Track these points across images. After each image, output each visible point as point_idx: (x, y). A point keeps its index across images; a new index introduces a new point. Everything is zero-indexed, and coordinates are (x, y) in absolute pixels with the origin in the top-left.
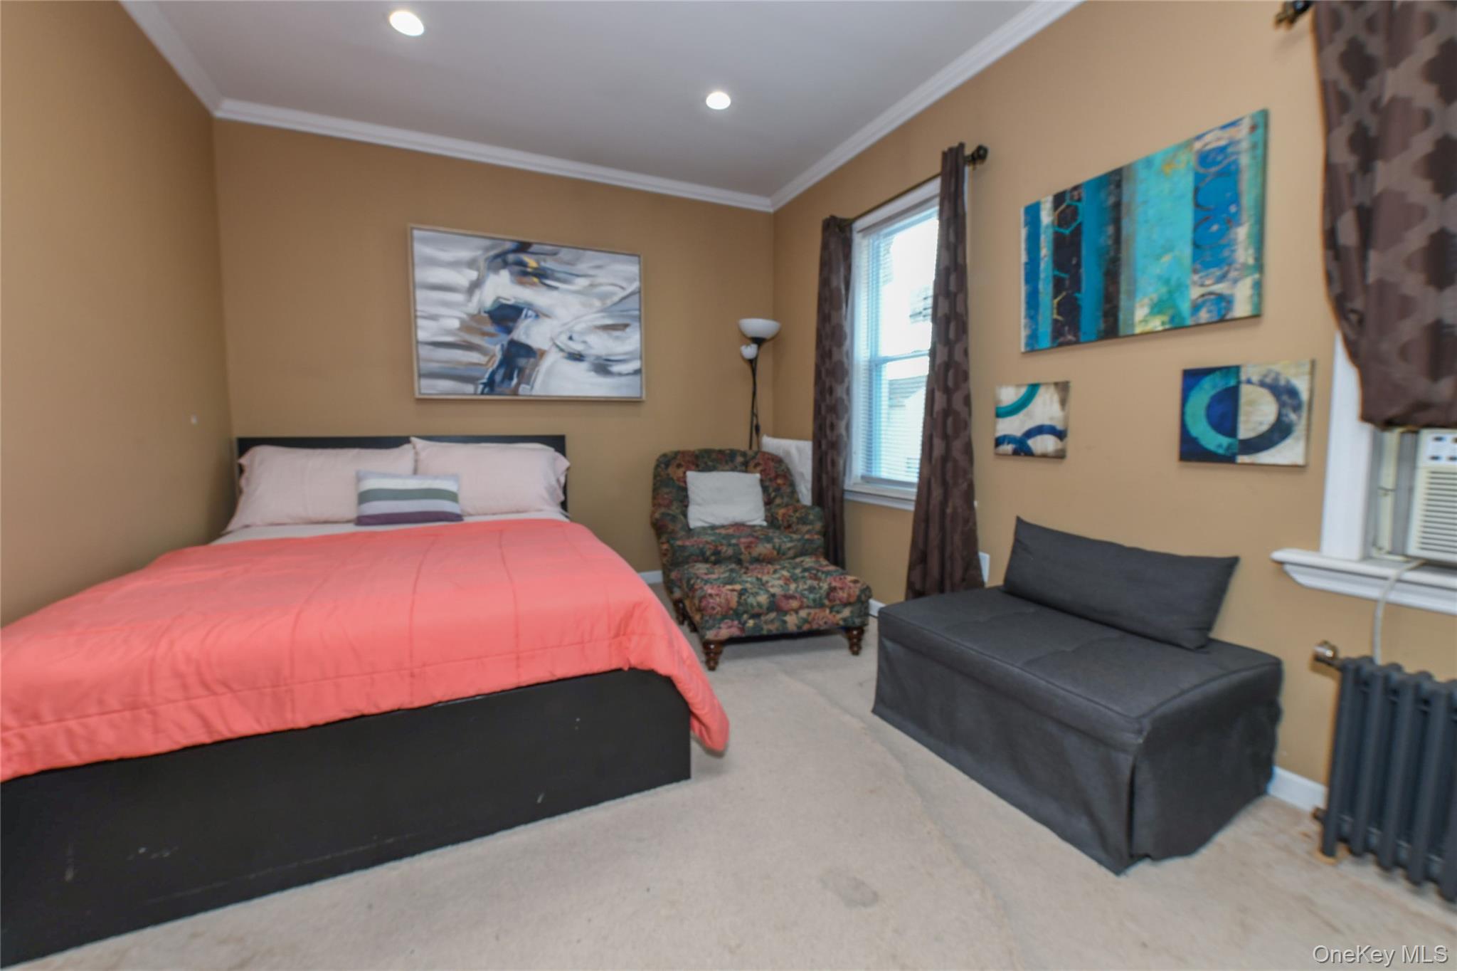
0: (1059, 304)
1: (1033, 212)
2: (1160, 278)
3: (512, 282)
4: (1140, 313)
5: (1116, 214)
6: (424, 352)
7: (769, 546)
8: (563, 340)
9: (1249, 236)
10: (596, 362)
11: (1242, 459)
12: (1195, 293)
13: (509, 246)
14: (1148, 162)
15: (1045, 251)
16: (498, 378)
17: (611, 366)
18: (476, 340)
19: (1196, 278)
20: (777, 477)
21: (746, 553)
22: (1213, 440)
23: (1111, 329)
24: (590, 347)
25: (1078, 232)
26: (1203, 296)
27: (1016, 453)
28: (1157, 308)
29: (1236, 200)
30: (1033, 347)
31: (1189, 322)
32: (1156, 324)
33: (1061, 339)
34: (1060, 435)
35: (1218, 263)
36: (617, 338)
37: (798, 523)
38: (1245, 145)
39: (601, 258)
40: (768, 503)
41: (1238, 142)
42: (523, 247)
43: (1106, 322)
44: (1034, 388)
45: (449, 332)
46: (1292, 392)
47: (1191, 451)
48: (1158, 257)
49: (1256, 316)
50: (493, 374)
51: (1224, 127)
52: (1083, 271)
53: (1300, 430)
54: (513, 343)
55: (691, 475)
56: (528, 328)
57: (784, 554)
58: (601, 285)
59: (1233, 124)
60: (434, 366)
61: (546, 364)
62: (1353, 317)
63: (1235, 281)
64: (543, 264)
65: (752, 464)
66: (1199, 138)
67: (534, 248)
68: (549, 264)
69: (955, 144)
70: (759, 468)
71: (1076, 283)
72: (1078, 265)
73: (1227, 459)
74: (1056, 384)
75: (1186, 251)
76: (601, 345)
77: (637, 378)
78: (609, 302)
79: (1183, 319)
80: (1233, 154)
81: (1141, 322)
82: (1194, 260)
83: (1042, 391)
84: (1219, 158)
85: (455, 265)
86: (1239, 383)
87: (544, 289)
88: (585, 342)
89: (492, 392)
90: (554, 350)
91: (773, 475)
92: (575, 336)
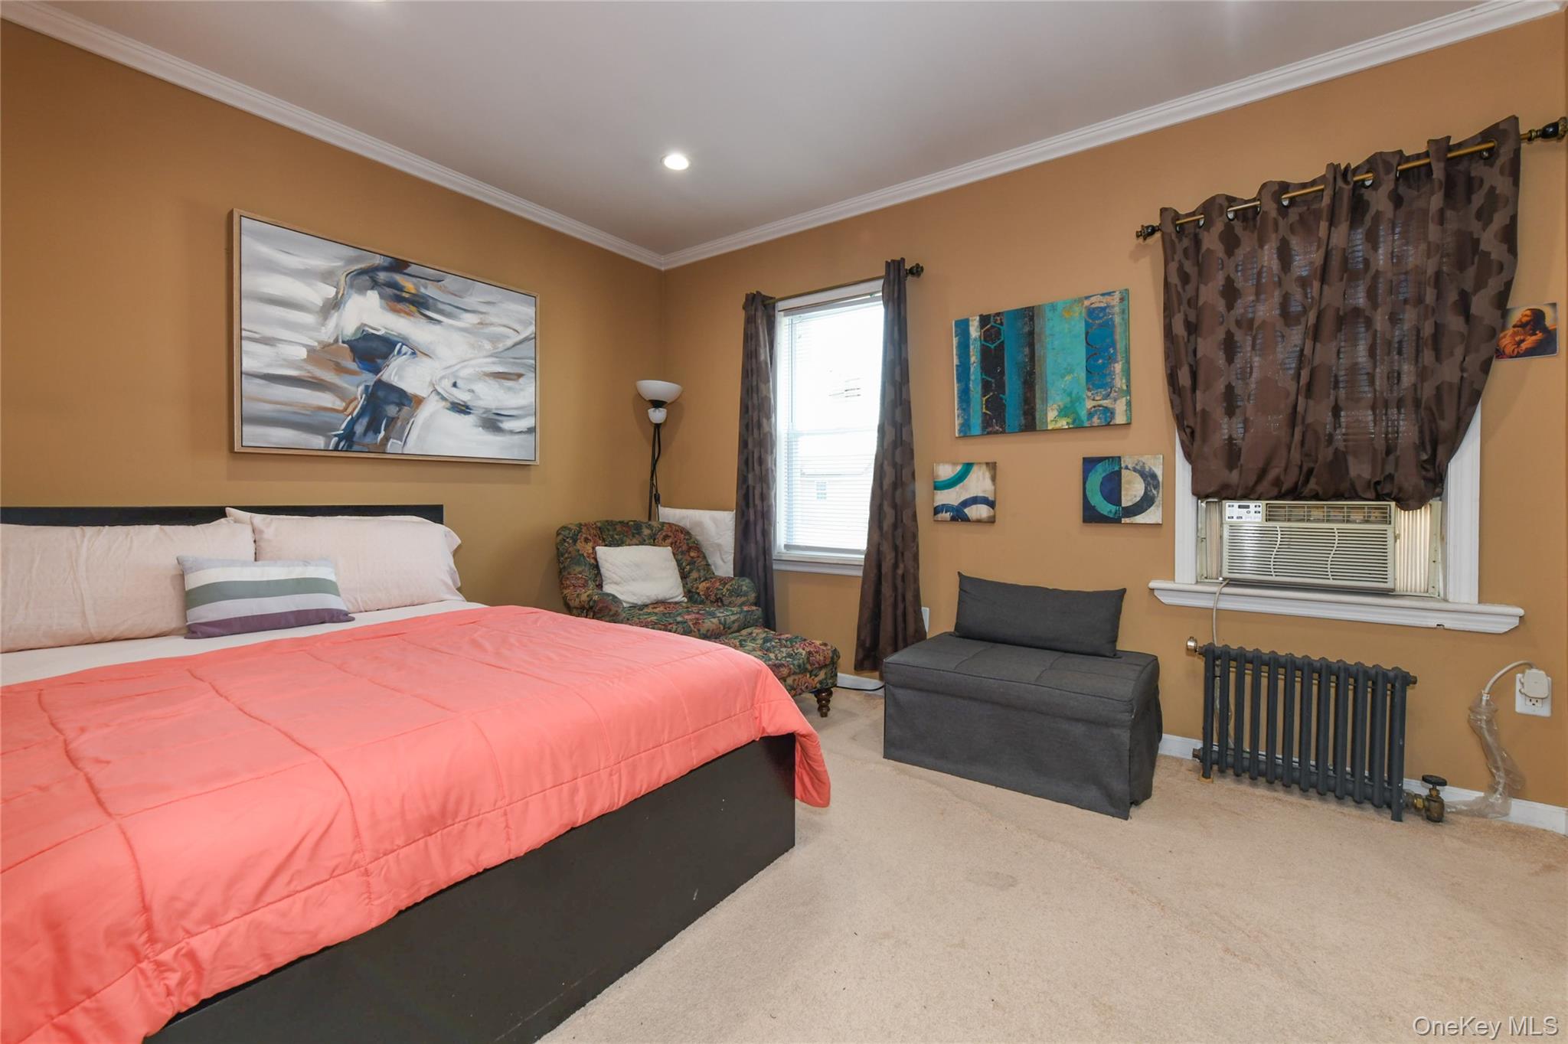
0: (987, 401)
1: (963, 326)
2: (1065, 391)
3: (381, 307)
4: (1052, 415)
5: (1030, 340)
6: (250, 387)
7: (715, 621)
8: (445, 386)
9: (1123, 371)
10: (484, 416)
11: (1124, 520)
12: (1089, 404)
13: (378, 260)
14: (1053, 308)
15: (974, 358)
16: (359, 429)
17: (501, 422)
18: (329, 376)
19: (1089, 394)
20: (690, 549)
21: (696, 630)
22: (1106, 508)
23: (1030, 423)
24: (478, 398)
25: (1001, 346)
26: (1094, 407)
27: (953, 519)
28: (1063, 412)
29: (1113, 345)
30: (965, 432)
31: (1086, 424)
32: (1063, 423)
33: (990, 429)
34: (991, 504)
35: (1103, 386)
36: (510, 389)
37: (731, 596)
38: (1117, 309)
39: (495, 294)
40: (684, 576)
41: (1113, 307)
42: (399, 266)
43: (1025, 419)
44: (968, 467)
45: (291, 364)
46: (1154, 476)
47: (1091, 516)
48: (1063, 377)
49: (1128, 424)
50: (353, 422)
51: (1103, 295)
52: (1006, 378)
53: (1159, 500)
54: (380, 384)
55: (601, 551)
56: (401, 368)
57: (729, 628)
58: (492, 324)
59: (1109, 294)
60: (266, 409)
61: (423, 414)
62: (1188, 431)
63: (1115, 400)
64: (423, 290)
65: (660, 536)
66: (1087, 298)
67: (412, 269)
68: (430, 291)
69: (898, 259)
70: (669, 541)
71: (1001, 387)
72: (1002, 373)
73: (1116, 521)
74: (987, 464)
75: (1083, 375)
76: (490, 396)
77: (530, 438)
78: (501, 346)
79: (1083, 422)
80: (1110, 313)
81: (1052, 421)
82: (1088, 381)
83: (975, 468)
84: (1101, 315)
85: (304, 274)
86: (1121, 468)
87: (423, 320)
88: (472, 391)
89: (349, 449)
90: (434, 398)
91: (685, 548)
92: (459, 383)
